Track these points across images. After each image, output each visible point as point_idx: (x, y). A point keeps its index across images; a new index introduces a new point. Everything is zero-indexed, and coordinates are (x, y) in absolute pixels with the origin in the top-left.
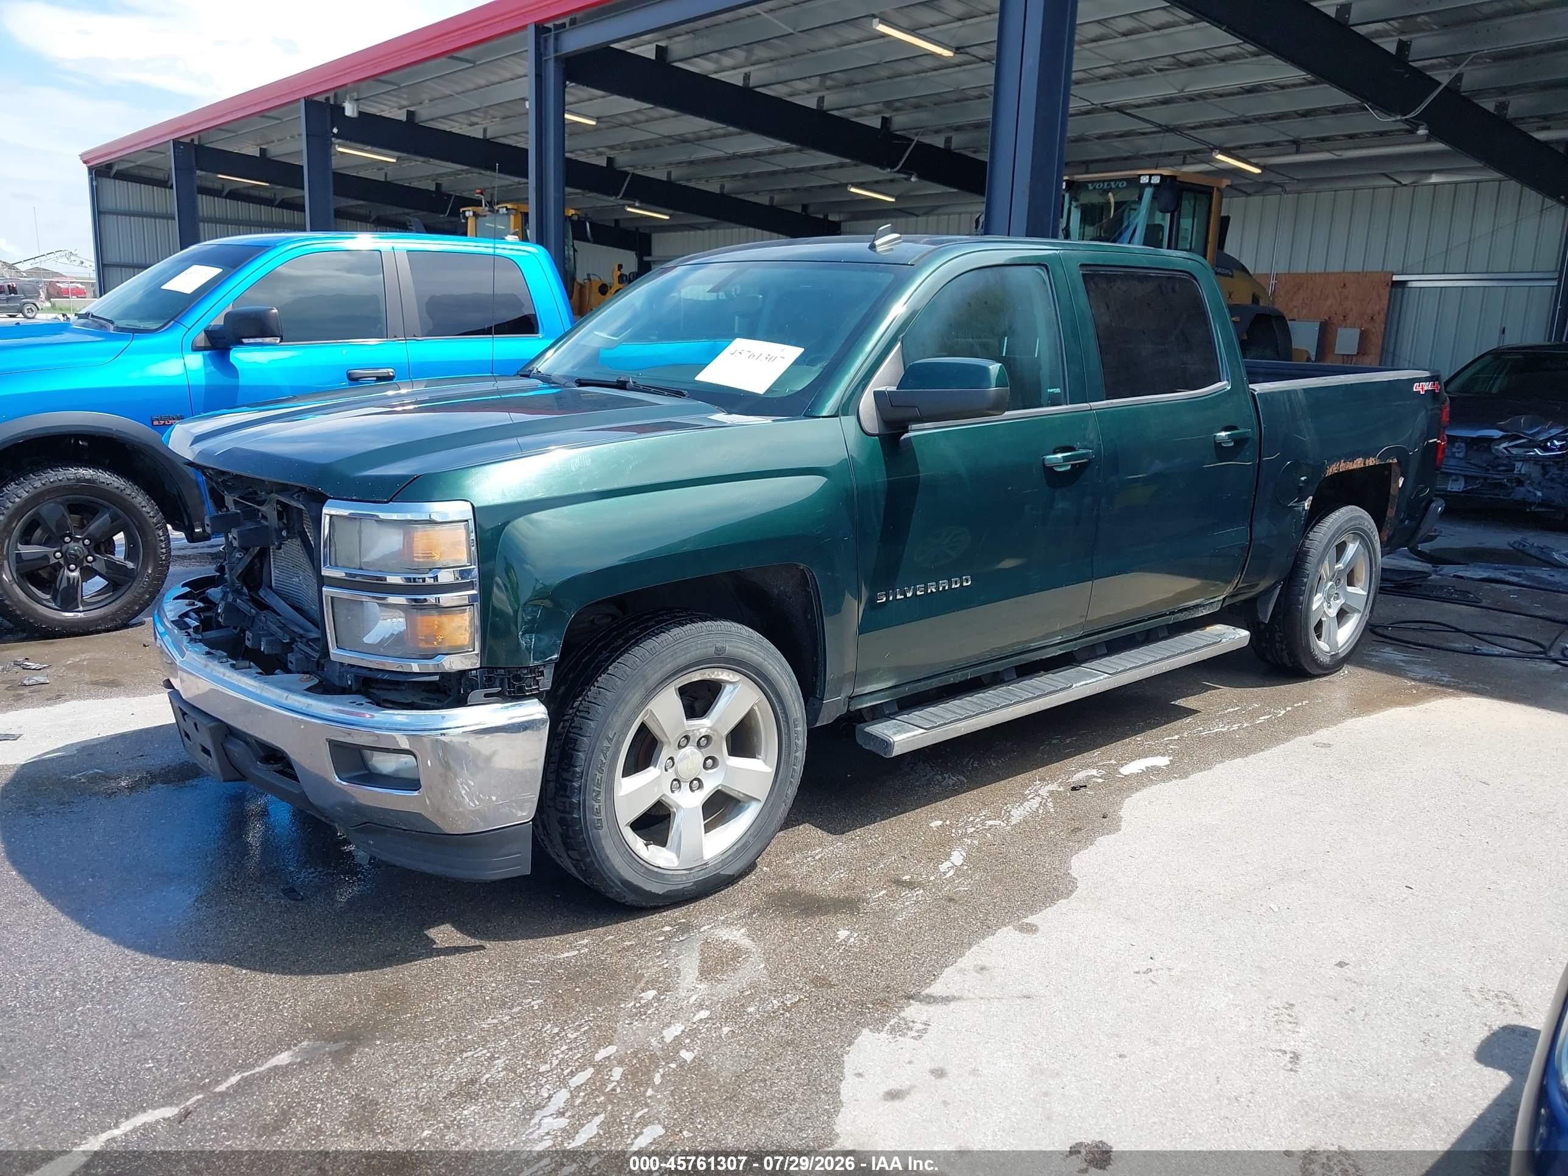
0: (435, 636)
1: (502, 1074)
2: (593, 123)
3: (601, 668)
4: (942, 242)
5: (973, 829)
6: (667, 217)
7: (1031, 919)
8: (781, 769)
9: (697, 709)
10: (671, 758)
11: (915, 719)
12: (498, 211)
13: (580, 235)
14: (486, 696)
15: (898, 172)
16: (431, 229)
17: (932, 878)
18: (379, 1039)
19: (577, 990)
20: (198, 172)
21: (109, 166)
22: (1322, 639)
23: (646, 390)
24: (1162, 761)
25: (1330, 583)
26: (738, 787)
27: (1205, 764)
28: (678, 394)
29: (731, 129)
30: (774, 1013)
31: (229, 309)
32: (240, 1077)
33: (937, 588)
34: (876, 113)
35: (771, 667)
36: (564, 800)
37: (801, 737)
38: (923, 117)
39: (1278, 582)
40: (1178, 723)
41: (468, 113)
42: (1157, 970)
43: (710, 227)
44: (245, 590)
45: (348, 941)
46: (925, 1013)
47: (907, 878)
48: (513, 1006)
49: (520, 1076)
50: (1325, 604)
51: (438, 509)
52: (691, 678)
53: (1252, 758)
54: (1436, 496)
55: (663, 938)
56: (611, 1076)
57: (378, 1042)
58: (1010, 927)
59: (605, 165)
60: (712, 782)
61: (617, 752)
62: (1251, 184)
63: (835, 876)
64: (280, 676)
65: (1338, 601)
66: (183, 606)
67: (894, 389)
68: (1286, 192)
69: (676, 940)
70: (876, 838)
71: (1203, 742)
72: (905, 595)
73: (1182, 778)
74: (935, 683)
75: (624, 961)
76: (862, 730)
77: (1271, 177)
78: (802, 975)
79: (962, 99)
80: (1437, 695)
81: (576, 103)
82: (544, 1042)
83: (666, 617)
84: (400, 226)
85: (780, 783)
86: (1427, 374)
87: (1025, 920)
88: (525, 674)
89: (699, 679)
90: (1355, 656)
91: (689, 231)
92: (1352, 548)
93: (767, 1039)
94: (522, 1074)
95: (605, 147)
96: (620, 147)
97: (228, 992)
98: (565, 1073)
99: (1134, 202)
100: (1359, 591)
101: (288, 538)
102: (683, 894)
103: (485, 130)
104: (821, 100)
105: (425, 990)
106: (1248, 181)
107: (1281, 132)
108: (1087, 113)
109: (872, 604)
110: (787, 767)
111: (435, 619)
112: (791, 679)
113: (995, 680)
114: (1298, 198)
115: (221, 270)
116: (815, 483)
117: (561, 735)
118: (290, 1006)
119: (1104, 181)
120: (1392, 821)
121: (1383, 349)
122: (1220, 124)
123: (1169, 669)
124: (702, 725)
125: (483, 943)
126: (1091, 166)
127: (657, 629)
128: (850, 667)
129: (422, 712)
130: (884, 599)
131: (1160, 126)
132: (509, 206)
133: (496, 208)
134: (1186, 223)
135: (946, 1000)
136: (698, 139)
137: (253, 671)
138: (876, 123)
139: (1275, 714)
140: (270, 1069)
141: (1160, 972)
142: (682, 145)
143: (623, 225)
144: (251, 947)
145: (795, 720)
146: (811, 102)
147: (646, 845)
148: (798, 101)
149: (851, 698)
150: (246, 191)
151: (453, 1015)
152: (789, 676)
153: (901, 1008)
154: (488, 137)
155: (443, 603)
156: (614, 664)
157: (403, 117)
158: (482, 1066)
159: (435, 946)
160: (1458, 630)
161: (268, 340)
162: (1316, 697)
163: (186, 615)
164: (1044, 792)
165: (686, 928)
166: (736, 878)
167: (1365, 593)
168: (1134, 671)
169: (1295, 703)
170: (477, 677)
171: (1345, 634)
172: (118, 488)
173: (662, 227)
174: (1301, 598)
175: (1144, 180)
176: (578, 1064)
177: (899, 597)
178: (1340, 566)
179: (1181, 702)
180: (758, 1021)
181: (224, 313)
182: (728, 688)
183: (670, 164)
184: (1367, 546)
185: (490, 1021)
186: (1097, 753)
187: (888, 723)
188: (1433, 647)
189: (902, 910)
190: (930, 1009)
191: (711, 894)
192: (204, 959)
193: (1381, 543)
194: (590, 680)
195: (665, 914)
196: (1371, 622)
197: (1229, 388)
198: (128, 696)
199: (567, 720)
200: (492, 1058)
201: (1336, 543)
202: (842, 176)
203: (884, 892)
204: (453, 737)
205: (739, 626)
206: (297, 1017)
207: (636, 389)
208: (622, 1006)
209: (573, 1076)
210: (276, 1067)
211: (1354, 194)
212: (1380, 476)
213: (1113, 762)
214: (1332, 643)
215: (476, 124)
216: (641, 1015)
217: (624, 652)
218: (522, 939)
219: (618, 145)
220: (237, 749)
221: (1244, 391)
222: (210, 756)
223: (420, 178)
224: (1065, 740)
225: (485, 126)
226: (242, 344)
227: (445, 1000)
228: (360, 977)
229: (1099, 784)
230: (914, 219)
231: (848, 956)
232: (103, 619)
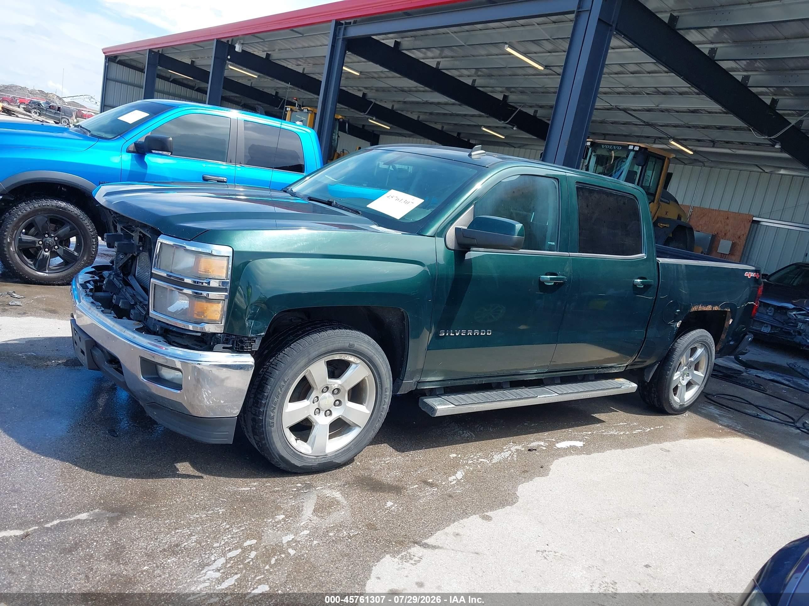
0: (204, 313)
1: (193, 544)
2: (358, 74)
3: (287, 344)
4: (505, 159)
5: (472, 462)
6: (389, 128)
7: (489, 513)
8: (375, 413)
9: (336, 374)
10: (317, 397)
11: (451, 399)
12: (303, 110)
13: (342, 129)
14: (224, 348)
15: (507, 123)
16: (268, 114)
17: (444, 483)
18: (135, 515)
19: (244, 508)
20: (159, 67)
21: (116, 57)
22: (677, 395)
23: (341, 207)
24: (579, 444)
25: (685, 368)
26: (350, 418)
27: (601, 449)
28: (356, 212)
29: (427, 88)
30: (343, 538)
31: (149, 134)
32: (59, 521)
33: (473, 334)
34: (501, 92)
35: (377, 359)
36: (257, 409)
37: (388, 397)
38: (524, 98)
39: (657, 362)
40: (593, 426)
41: (297, 59)
42: (549, 552)
43: (410, 136)
44: (122, 275)
45: (134, 462)
46: (421, 553)
47: (430, 481)
48: (209, 510)
49: (202, 547)
50: (681, 378)
51: (216, 249)
52: (334, 357)
53: (627, 451)
54: (750, 332)
55: (296, 489)
56: (250, 555)
57: (135, 516)
58: (478, 516)
59: (361, 96)
60: (337, 413)
61: (288, 389)
62: (687, 159)
63: (393, 474)
64: (125, 320)
65: (688, 378)
66: (88, 277)
67: (466, 228)
68: (704, 166)
69: (302, 492)
70: (420, 457)
71: (603, 436)
72: (455, 334)
73: (588, 455)
74: (465, 382)
75: (272, 498)
76: (422, 400)
77: (697, 157)
78: (362, 521)
79: (545, 92)
80: (732, 435)
81: (351, 63)
82: (220, 531)
83: (326, 324)
84: (252, 109)
85: (373, 420)
86: (753, 268)
87: (486, 514)
88: (245, 340)
89: (338, 358)
90: (693, 407)
91: (399, 136)
92: (699, 351)
93: (335, 551)
94: (204, 546)
95: (362, 87)
96: (370, 88)
97: (66, 477)
98: (226, 549)
99: (624, 158)
100: (700, 374)
101: (142, 251)
102: (311, 469)
103: (304, 69)
104: (474, 81)
105: (166, 494)
106: (686, 157)
107: (706, 135)
108: (608, 109)
109: (437, 336)
110: (378, 412)
111: (205, 304)
112: (387, 367)
113: (498, 386)
114: (710, 171)
115: (148, 115)
116: (417, 269)
117: (260, 375)
118: (95, 490)
119: (610, 145)
120: (692, 496)
121: (742, 254)
122: (675, 126)
123: (591, 397)
124: (336, 383)
125: (203, 475)
126: (607, 137)
127: (321, 329)
128: (420, 366)
129: (192, 351)
130: (444, 334)
131: (644, 122)
132: (309, 109)
133: (302, 108)
134: (649, 173)
135: (434, 547)
136: (409, 91)
137: (112, 315)
138: (500, 97)
139: (644, 430)
140: (75, 520)
141: (550, 553)
142: (401, 92)
143: (366, 128)
144: (84, 456)
145: (386, 388)
146: (469, 81)
147: (296, 440)
148: (462, 79)
149: (419, 382)
150: (181, 80)
151: (177, 509)
152: (387, 365)
153: (409, 547)
154: (305, 73)
155: (210, 297)
156: (294, 343)
157: (264, 56)
158: (184, 538)
159: (178, 472)
160: (750, 404)
161: (165, 153)
162: (668, 425)
163: (88, 282)
164: (513, 449)
165: (309, 486)
166: (342, 465)
167: (703, 376)
168: (572, 395)
169: (656, 426)
170: (220, 337)
171: (689, 395)
172: (76, 214)
173: (386, 132)
174: (668, 372)
175: (631, 147)
176: (234, 546)
177: (451, 334)
178: (692, 359)
179: (596, 415)
180: (333, 541)
181: (146, 136)
182: (353, 366)
183: (394, 101)
184: (708, 352)
185: (195, 515)
186: (546, 434)
187: (436, 399)
188: (736, 410)
189: (424, 497)
190: (425, 551)
191: (327, 471)
192: (58, 458)
193: (716, 351)
194: (280, 349)
195: (300, 477)
196: (704, 391)
197: (645, 257)
198: (59, 319)
199: (265, 368)
200: (191, 535)
201: (691, 347)
202: (479, 121)
203: (417, 486)
204: (203, 366)
205: (364, 335)
206: (97, 496)
207: (335, 206)
208: (265, 520)
209: (230, 552)
210: (79, 520)
211: (740, 172)
212: (721, 316)
213: (554, 440)
214: (682, 399)
215: (300, 65)
216: (274, 527)
217: (301, 338)
218: (223, 477)
219: (369, 87)
220: (97, 353)
221: (653, 261)
222: (84, 355)
223: (268, 88)
224: (531, 424)
225: (304, 67)
226: (152, 153)
227: (175, 501)
228: (135, 481)
229: (543, 450)
230: (513, 149)
231: (390, 516)
232: (57, 279)
